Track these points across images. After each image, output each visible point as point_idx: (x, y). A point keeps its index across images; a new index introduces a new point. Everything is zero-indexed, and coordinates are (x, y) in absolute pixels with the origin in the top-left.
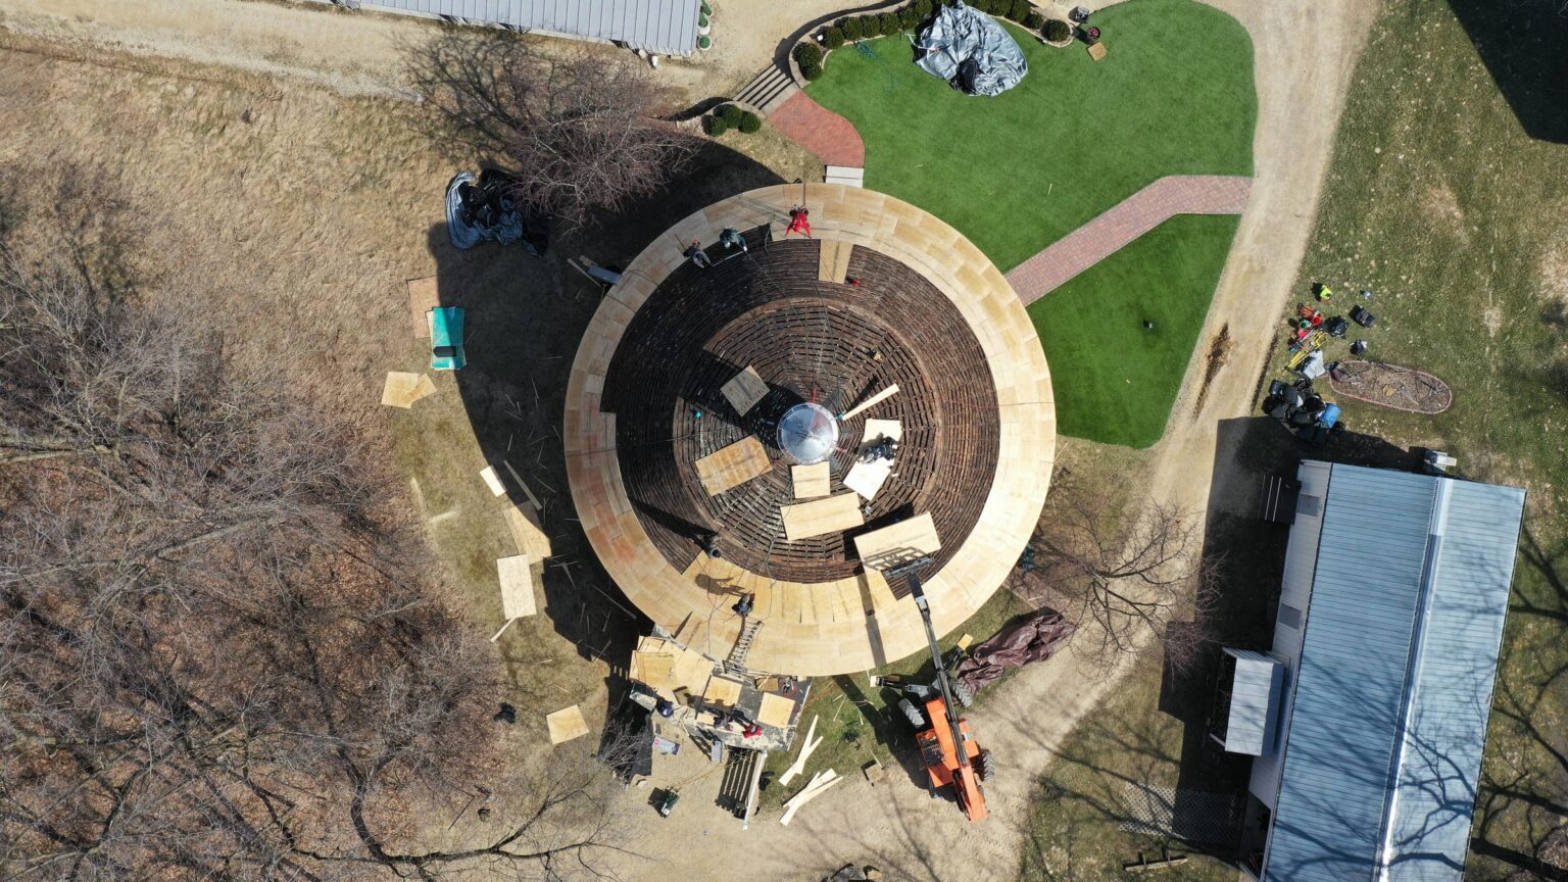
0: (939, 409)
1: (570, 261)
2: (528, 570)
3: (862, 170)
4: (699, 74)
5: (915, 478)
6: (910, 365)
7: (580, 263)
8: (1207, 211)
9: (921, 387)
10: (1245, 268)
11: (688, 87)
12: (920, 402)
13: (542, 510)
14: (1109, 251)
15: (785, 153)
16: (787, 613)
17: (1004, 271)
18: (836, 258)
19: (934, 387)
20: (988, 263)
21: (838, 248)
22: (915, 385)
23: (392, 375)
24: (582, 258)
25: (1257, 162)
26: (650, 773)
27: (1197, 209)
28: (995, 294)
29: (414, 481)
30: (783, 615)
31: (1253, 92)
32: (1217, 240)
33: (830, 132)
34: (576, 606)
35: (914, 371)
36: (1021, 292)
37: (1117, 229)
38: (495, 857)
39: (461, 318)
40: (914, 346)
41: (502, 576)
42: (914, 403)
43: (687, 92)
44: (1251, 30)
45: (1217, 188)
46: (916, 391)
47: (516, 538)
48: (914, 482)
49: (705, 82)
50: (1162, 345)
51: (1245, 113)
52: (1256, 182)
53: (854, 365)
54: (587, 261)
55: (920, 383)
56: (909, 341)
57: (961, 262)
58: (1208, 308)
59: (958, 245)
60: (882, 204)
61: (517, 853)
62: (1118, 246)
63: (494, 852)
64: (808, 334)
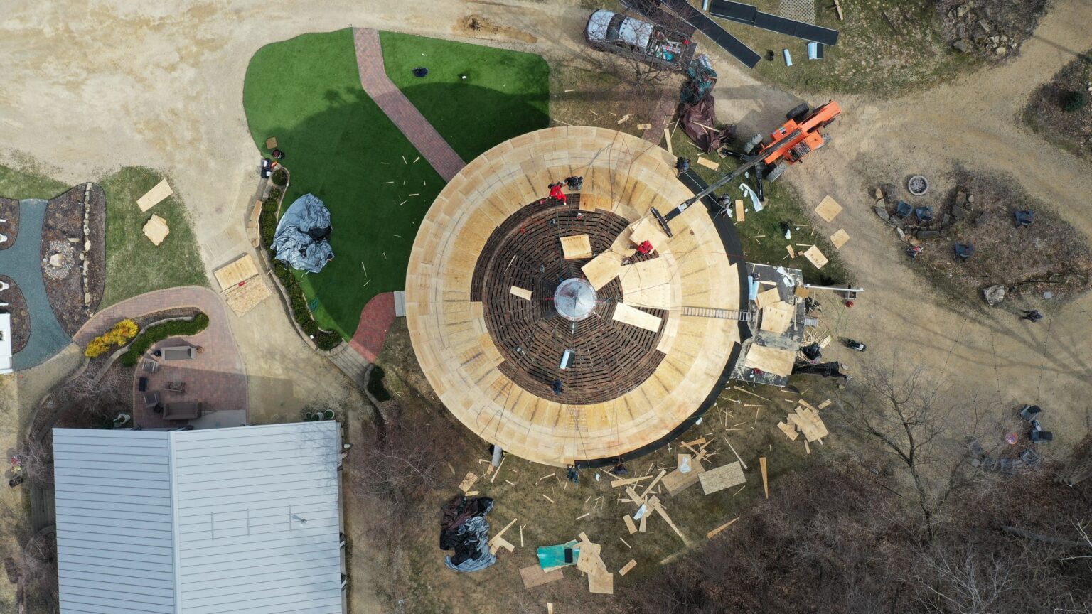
0: (543, 212)
1: (492, 481)
2: (709, 472)
3: (395, 292)
4: (350, 414)
5: (593, 220)
6: (517, 237)
7: (492, 473)
8: (380, 54)
9: (530, 227)
10: (414, 21)
11: (361, 420)
12: (540, 226)
13: (667, 470)
14: (419, 116)
15: (393, 347)
16: (704, 290)
17: (445, 184)
18: (454, 301)
19: (528, 219)
20: (440, 197)
21: (447, 301)
22: (530, 232)
23: (592, 590)
24: (488, 473)
25: (343, 27)
26: (837, 363)
27: (380, 61)
28: (460, 188)
29: (663, 562)
30: (705, 292)
31: (296, 38)
32: (399, 43)
33: (373, 319)
34: (729, 435)
35: (521, 234)
36: (457, 170)
37: (403, 113)
38: (915, 462)
39: (544, 548)
40: (503, 238)
41: (716, 489)
42: (542, 230)
43: (364, 421)
44: (256, 48)
45: (364, 51)
46: (533, 230)
47: (689, 485)
48: (596, 220)
49: (354, 410)
50: (475, 67)
51: (311, 41)
52: (356, 25)
53: (523, 277)
54: (490, 469)
55: (528, 228)
56: (501, 241)
57: (442, 215)
58: (445, 40)
59: (432, 219)
60: (414, 276)
61: (909, 446)
62: (415, 109)
63: (912, 462)
64: (508, 311)
